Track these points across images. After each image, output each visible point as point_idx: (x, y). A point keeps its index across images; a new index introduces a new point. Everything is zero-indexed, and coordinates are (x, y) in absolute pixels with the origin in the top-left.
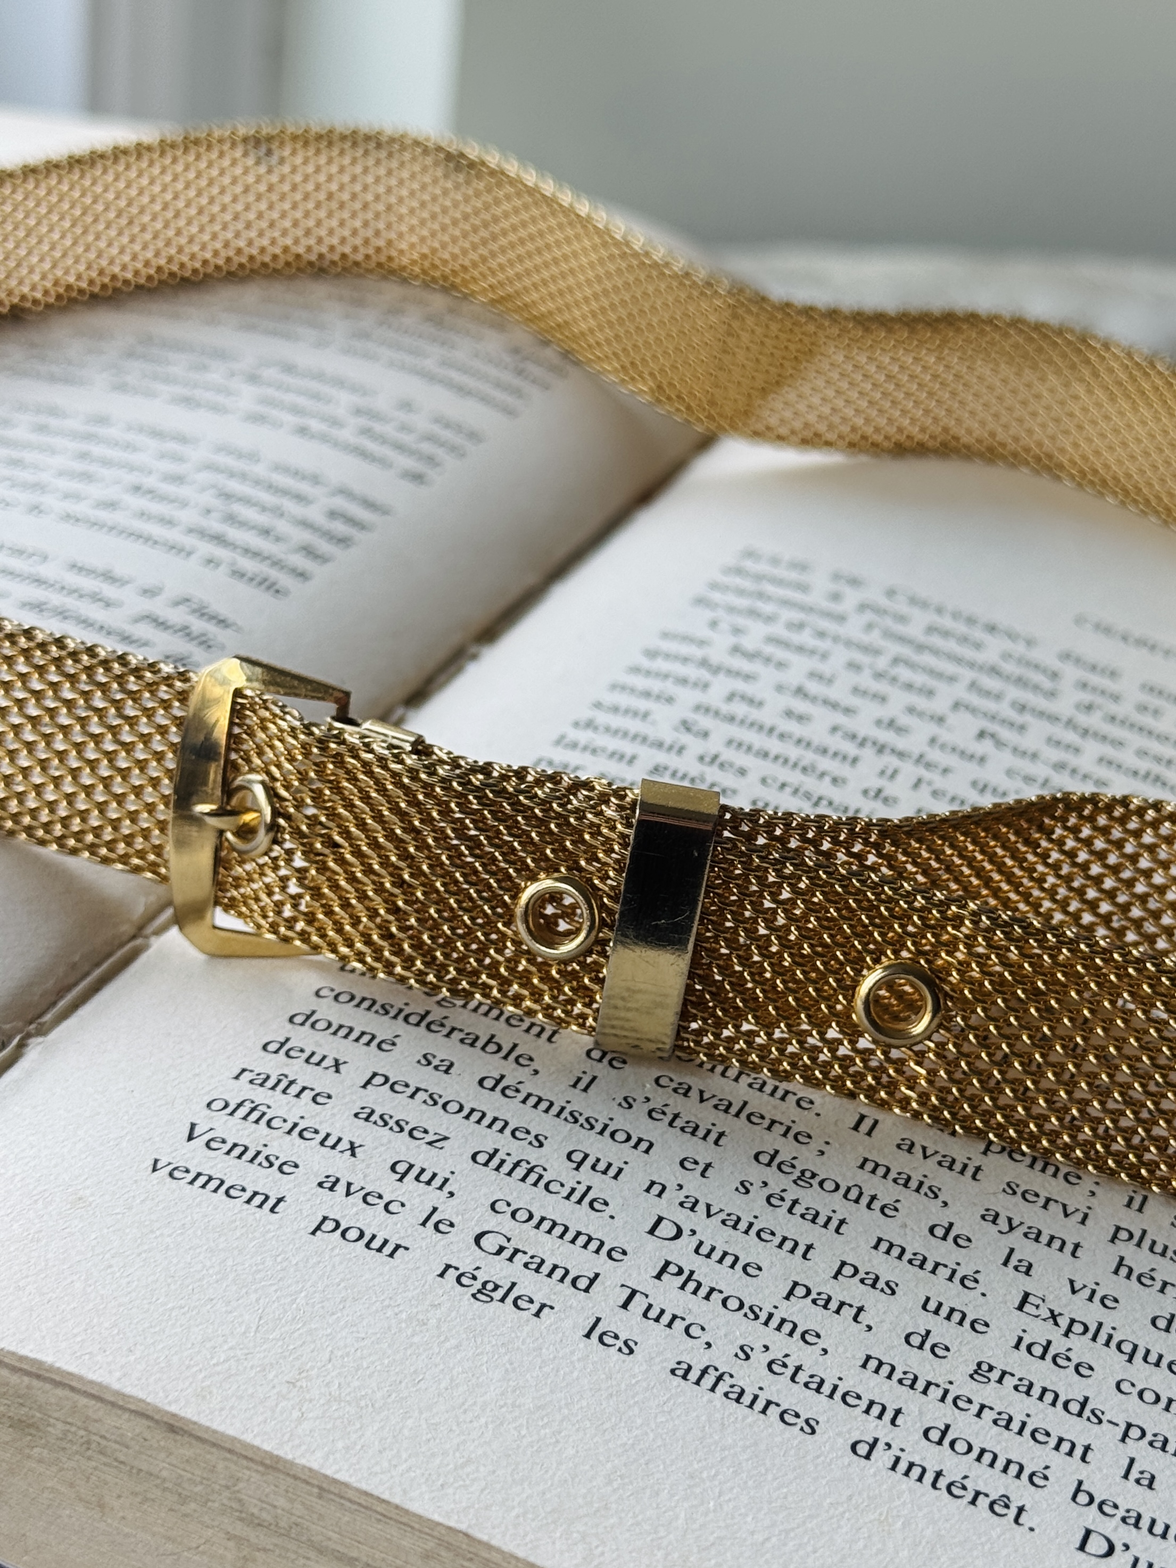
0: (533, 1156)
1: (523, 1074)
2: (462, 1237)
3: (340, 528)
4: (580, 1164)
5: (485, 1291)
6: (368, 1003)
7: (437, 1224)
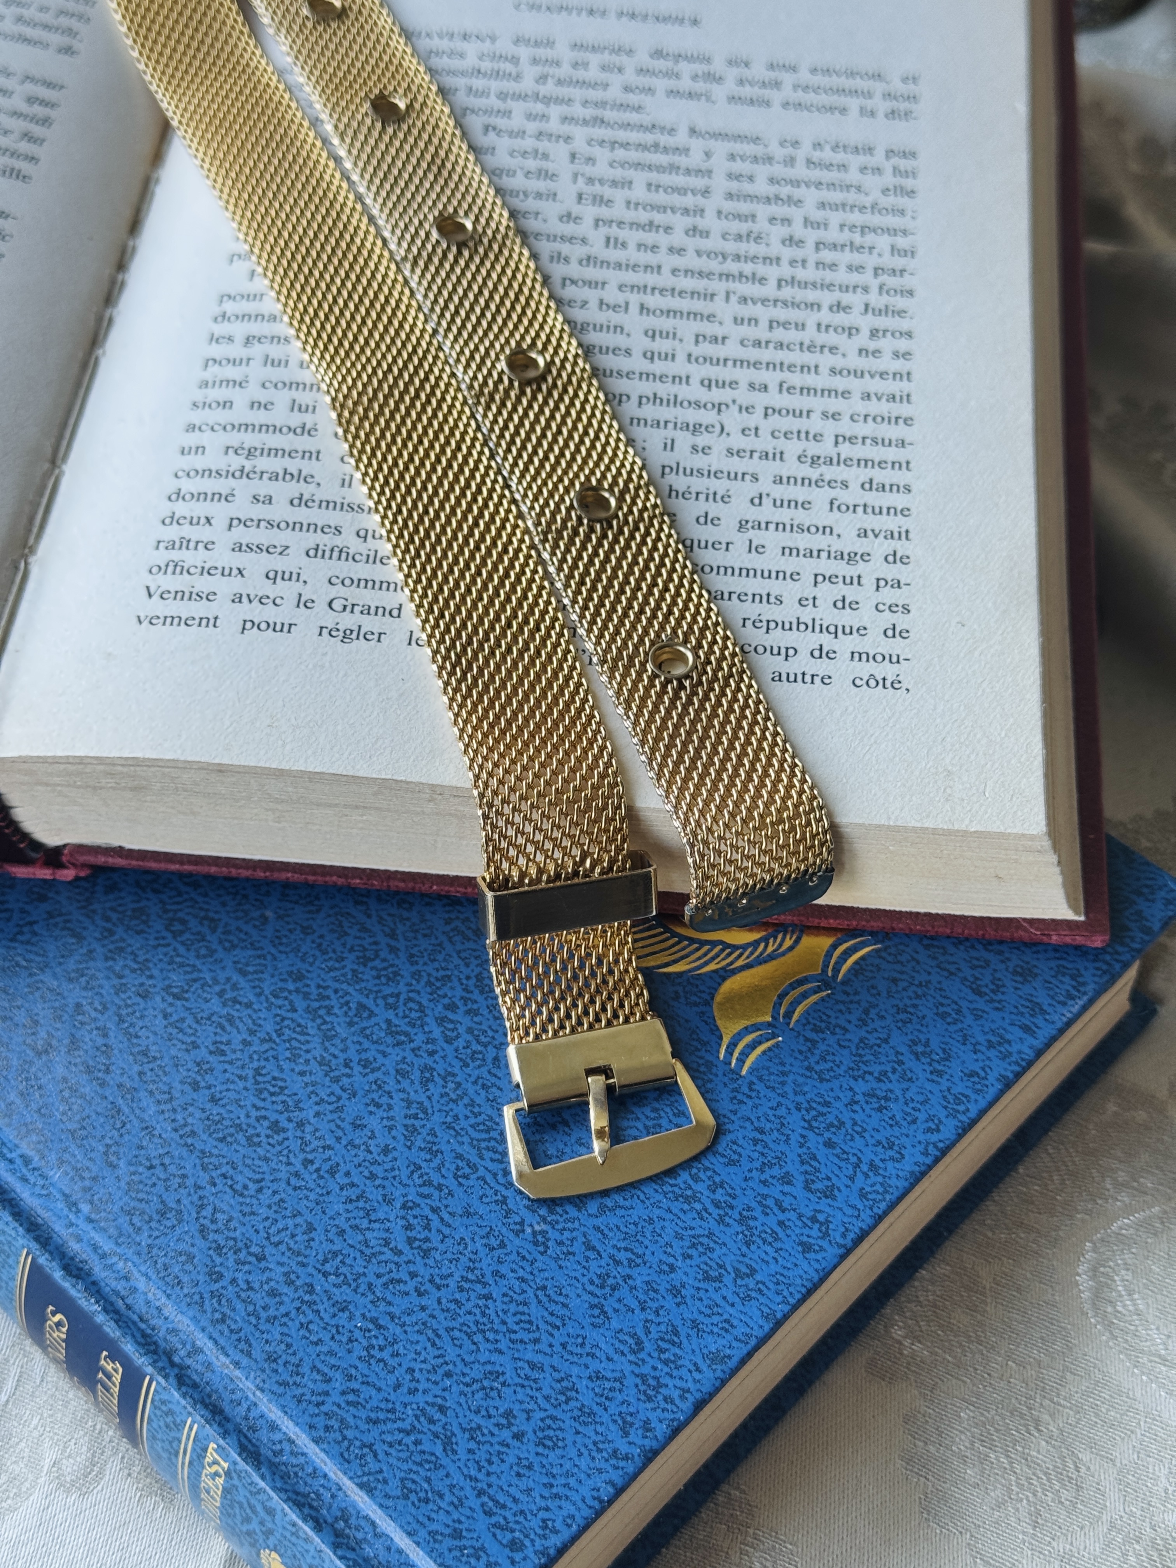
0: (338, 541)
1: (312, 488)
2: (321, 606)
3: (38, 110)
4: (365, 537)
5: (347, 636)
6: (208, 473)
7: (306, 604)
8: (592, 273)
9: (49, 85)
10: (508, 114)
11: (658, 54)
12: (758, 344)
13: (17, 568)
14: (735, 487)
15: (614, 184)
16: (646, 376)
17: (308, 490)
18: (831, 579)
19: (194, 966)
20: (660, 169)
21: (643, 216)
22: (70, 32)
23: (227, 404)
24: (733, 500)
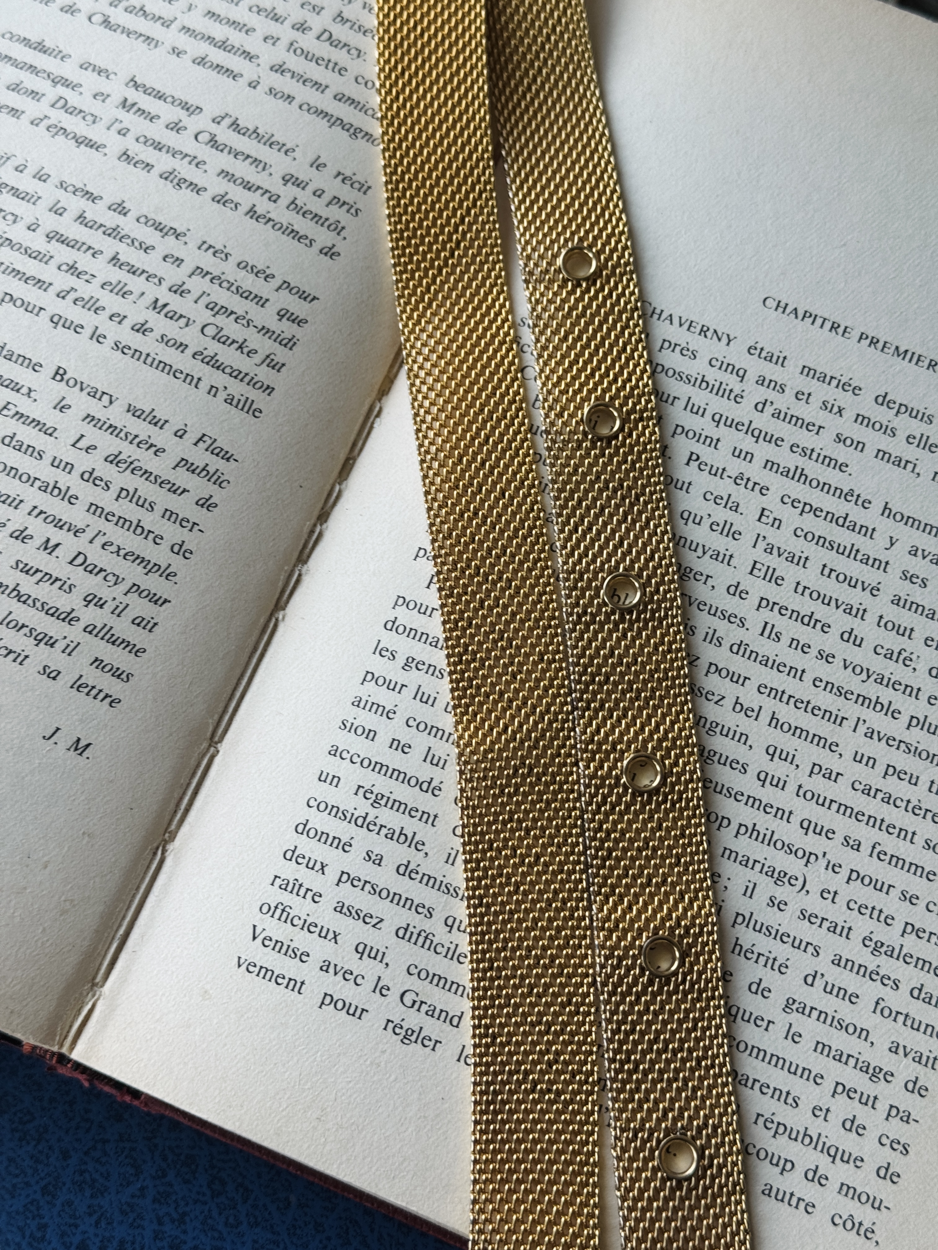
0: (427, 925)
1: (420, 857)
2: (394, 997)
3: (285, 327)
4: (451, 927)
5: (407, 1036)
6: (335, 811)
7: (381, 989)
8: (739, 665)
9: (304, 296)
10: (715, 443)
11: (883, 400)
12: (867, 791)
13: (155, 854)
14: (796, 955)
15: (791, 559)
16: (753, 801)
17: (416, 858)
18: (849, 1092)
19: (220, 1233)
20: (840, 550)
21: (806, 606)
22: (338, 229)
23: (370, 734)
24: (789, 971)
